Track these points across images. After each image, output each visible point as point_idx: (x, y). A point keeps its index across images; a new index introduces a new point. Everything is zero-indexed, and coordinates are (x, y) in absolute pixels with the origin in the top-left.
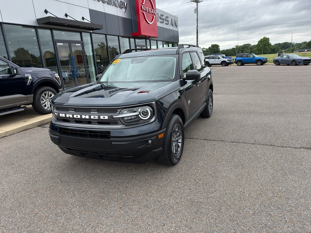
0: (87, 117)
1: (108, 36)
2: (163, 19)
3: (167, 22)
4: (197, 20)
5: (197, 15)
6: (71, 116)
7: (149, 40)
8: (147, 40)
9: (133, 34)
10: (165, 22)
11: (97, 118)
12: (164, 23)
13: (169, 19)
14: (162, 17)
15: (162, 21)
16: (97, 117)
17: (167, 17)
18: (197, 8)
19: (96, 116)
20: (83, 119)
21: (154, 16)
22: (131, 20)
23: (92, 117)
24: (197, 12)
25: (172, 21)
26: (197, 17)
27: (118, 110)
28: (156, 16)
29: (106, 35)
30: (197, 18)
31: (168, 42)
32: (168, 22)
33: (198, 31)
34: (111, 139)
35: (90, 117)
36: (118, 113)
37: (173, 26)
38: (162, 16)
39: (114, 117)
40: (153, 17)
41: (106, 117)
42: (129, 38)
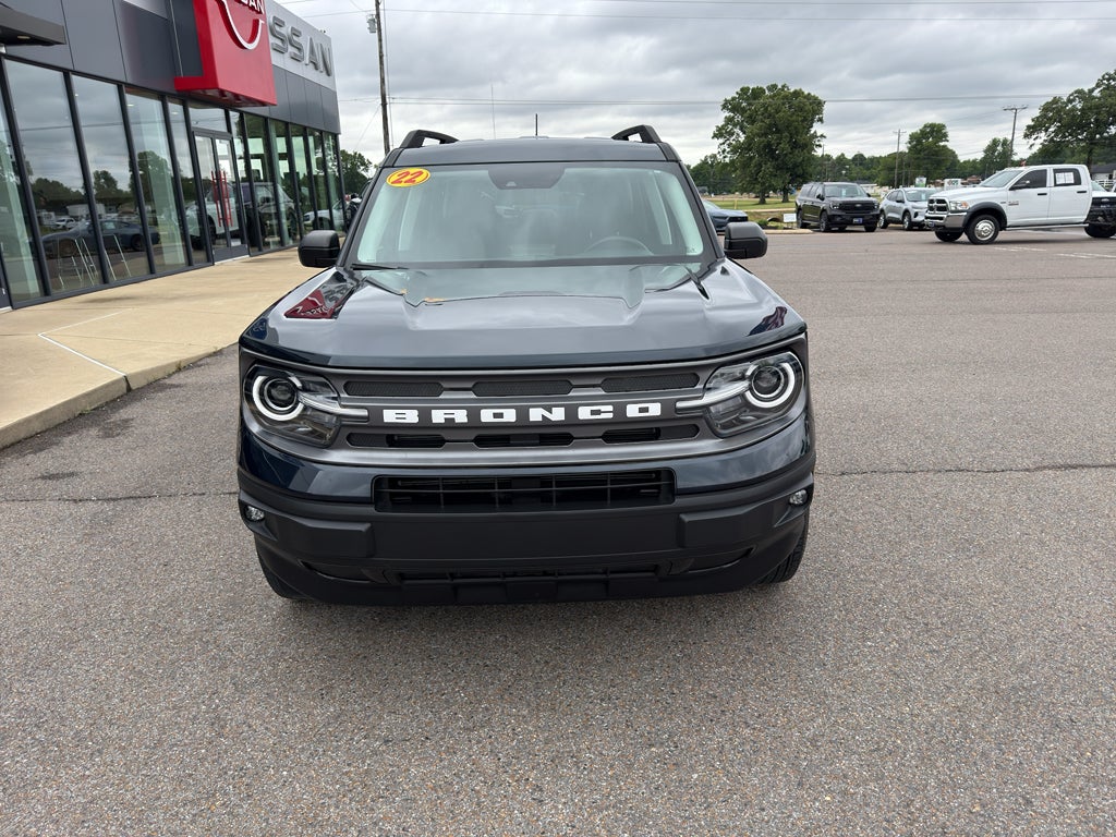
0: (558, 414)
1: (75, 79)
2: (283, 35)
3: (296, 51)
4: (381, 57)
5: (380, 40)
6: (461, 416)
7: (237, 114)
8: (231, 113)
9: (178, 81)
10: (291, 49)
11: (611, 416)
12: (287, 55)
13: (304, 41)
14: (277, 28)
15: (279, 42)
16: (607, 412)
17: (296, 33)
18: (378, 15)
19: (603, 408)
20: (536, 425)
21: (261, 22)
22: (167, 23)
23: (584, 413)
24: (380, 30)
25: (312, 51)
26: (381, 47)
27: (700, 374)
28: (265, 19)
29: (67, 74)
30: (381, 52)
31: (305, 128)
32: (299, 49)
33: (387, 100)
34: (679, 501)
35: (571, 412)
36: (702, 386)
37: (316, 68)
38: (279, 23)
39: (680, 405)
40: (256, 23)
41: (655, 410)
42: (162, 97)
